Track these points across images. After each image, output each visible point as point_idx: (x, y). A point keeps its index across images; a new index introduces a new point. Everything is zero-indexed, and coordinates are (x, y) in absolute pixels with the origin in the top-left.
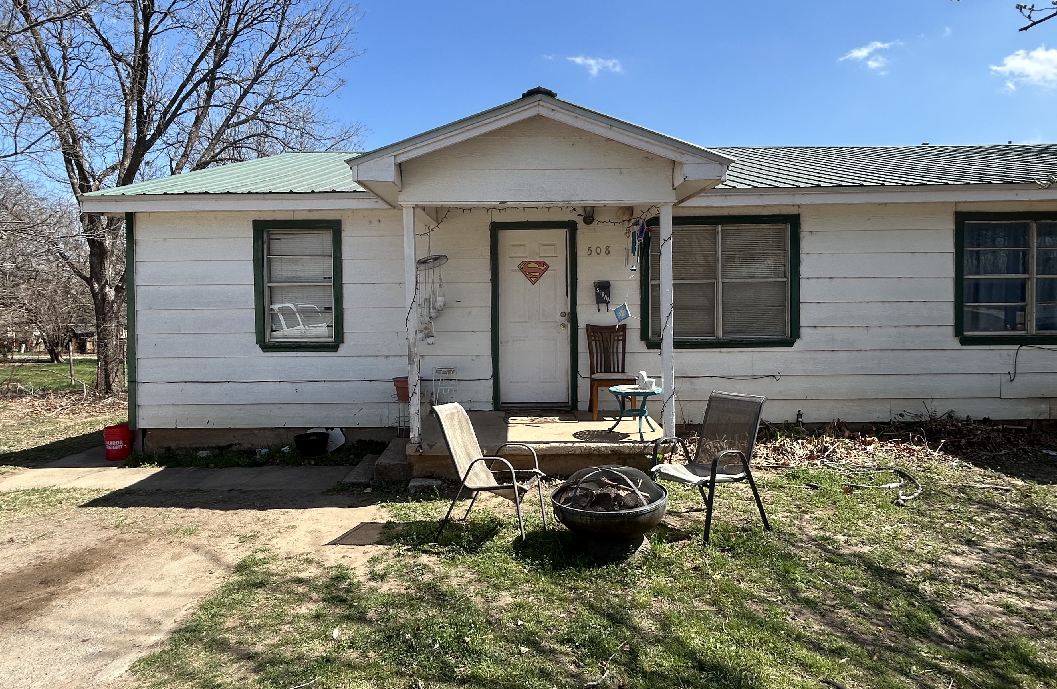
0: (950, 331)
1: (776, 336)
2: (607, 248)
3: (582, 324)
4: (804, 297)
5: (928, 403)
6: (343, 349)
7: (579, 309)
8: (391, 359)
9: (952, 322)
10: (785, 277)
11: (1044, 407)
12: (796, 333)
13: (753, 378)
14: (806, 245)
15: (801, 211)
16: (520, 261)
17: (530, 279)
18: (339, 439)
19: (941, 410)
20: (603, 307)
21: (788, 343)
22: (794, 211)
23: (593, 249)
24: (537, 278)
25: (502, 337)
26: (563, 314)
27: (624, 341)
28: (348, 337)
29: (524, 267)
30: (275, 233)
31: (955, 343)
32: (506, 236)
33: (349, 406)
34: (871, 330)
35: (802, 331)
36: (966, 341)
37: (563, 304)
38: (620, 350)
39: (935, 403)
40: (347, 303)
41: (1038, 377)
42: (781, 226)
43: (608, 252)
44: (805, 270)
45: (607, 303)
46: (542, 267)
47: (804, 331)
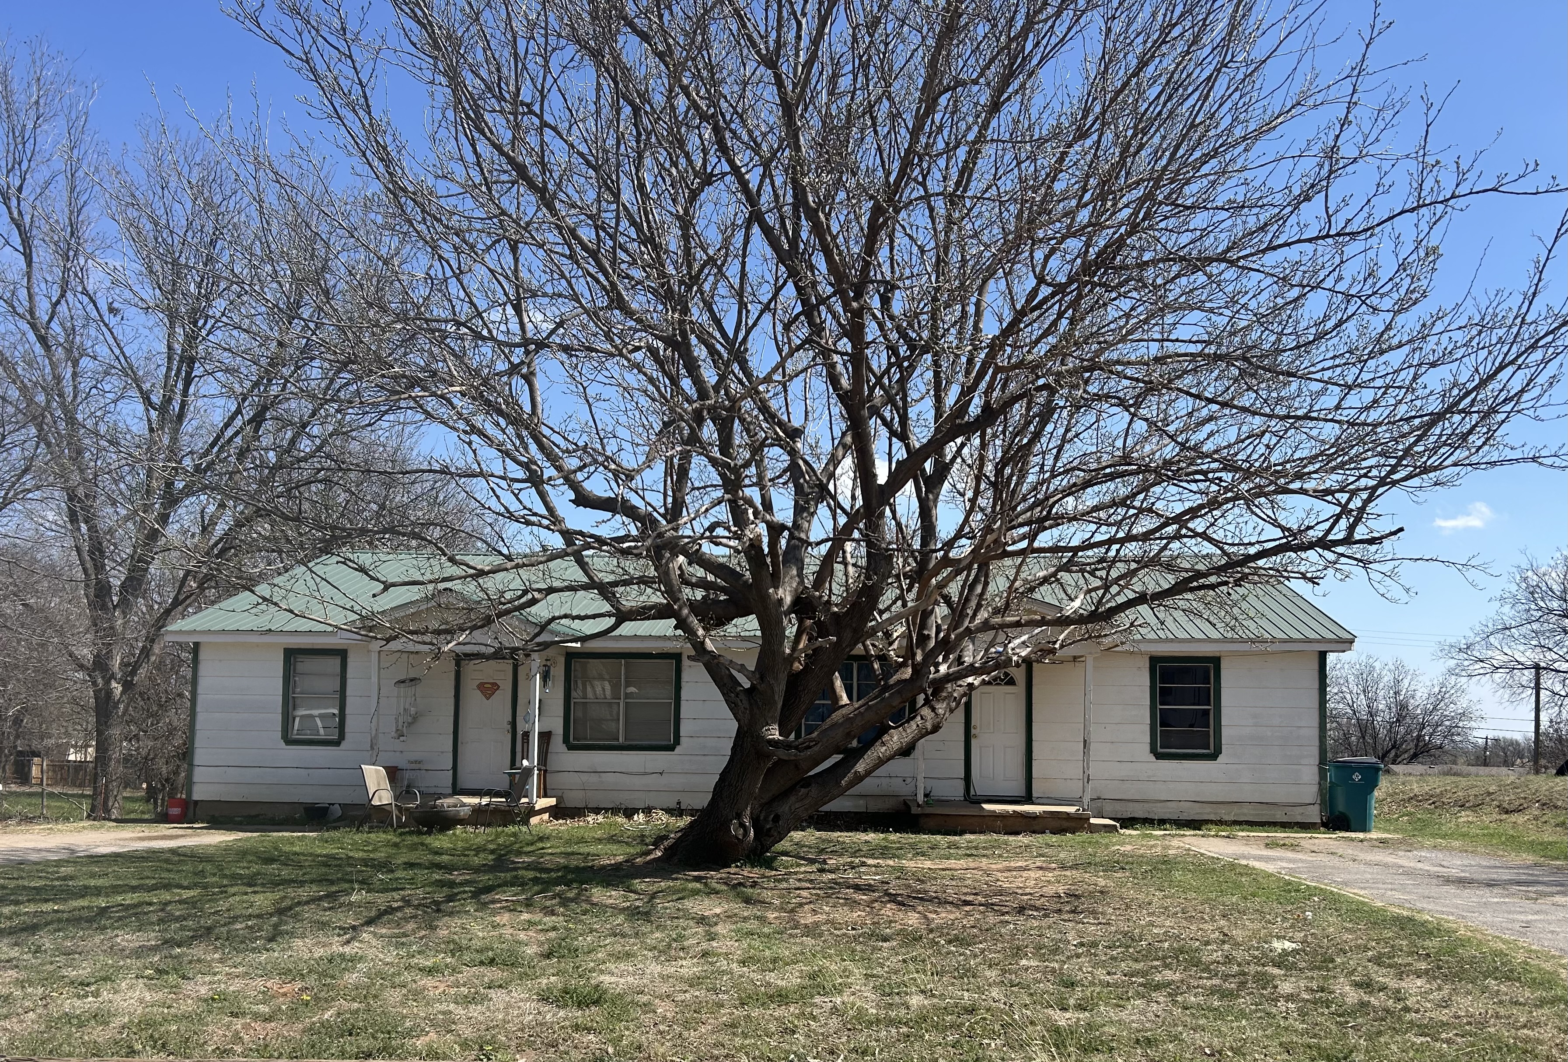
1: (663, 743)
3: (520, 730)
4: (683, 714)
6: (344, 745)
7: (518, 719)
10: (670, 698)
12: (677, 741)
13: (646, 774)
14: (685, 675)
16: (478, 682)
18: (337, 811)
21: (671, 748)
25: (463, 739)
26: (508, 723)
28: (347, 735)
30: (300, 658)
33: (347, 787)
37: (508, 715)
40: (348, 710)
42: (668, 662)
44: (684, 694)
47: (682, 740)
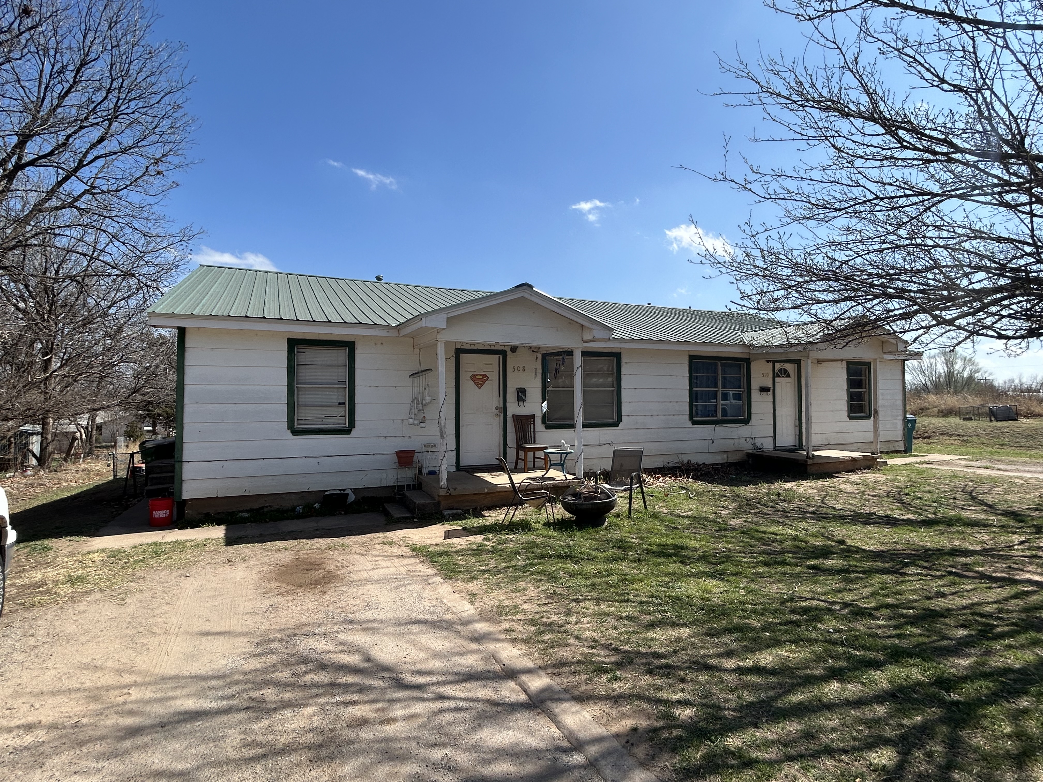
0: (687, 417)
1: (610, 421)
2: (524, 367)
3: (509, 414)
4: (624, 399)
5: (679, 456)
6: (354, 432)
7: (508, 405)
8: (388, 439)
9: (688, 413)
10: (613, 387)
11: (725, 456)
12: (620, 420)
13: (600, 445)
14: (625, 370)
15: (622, 351)
16: (471, 374)
17: (477, 386)
18: (352, 498)
19: (685, 459)
20: (521, 403)
21: (616, 425)
22: (618, 351)
23: (516, 368)
24: (482, 385)
25: (461, 423)
26: (497, 408)
27: (534, 424)
28: (357, 423)
29: (474, 378)
30: (303, 348)
31: (689, 424)
32: (464, 358)
33: (358, 473)
34: (654, 417)
35: (623, 417)
36: (694, 423)
37: (496, 401)
38: (532, 430)
39: (683, 456)
40: (358, 399)
41: (723, 441)
42: (612, 358)
43: (524, 370)
44: (623, 385)
45: (524, 401)
46: (485, 378)
47: (623, 418)
